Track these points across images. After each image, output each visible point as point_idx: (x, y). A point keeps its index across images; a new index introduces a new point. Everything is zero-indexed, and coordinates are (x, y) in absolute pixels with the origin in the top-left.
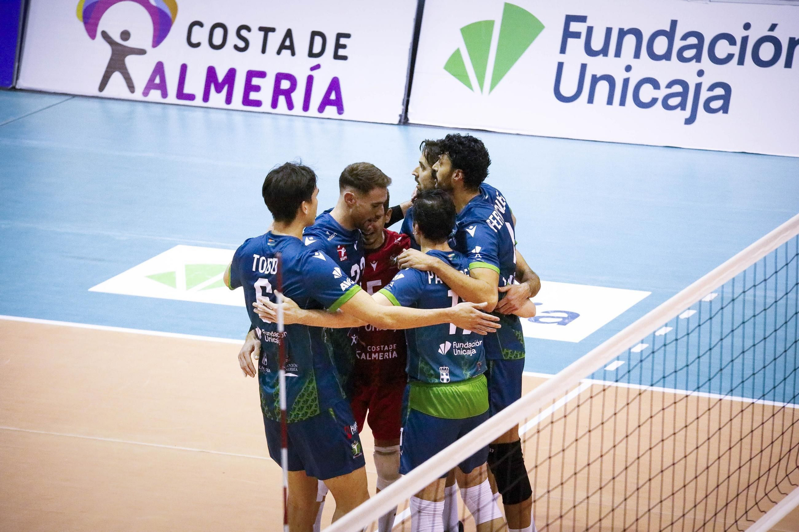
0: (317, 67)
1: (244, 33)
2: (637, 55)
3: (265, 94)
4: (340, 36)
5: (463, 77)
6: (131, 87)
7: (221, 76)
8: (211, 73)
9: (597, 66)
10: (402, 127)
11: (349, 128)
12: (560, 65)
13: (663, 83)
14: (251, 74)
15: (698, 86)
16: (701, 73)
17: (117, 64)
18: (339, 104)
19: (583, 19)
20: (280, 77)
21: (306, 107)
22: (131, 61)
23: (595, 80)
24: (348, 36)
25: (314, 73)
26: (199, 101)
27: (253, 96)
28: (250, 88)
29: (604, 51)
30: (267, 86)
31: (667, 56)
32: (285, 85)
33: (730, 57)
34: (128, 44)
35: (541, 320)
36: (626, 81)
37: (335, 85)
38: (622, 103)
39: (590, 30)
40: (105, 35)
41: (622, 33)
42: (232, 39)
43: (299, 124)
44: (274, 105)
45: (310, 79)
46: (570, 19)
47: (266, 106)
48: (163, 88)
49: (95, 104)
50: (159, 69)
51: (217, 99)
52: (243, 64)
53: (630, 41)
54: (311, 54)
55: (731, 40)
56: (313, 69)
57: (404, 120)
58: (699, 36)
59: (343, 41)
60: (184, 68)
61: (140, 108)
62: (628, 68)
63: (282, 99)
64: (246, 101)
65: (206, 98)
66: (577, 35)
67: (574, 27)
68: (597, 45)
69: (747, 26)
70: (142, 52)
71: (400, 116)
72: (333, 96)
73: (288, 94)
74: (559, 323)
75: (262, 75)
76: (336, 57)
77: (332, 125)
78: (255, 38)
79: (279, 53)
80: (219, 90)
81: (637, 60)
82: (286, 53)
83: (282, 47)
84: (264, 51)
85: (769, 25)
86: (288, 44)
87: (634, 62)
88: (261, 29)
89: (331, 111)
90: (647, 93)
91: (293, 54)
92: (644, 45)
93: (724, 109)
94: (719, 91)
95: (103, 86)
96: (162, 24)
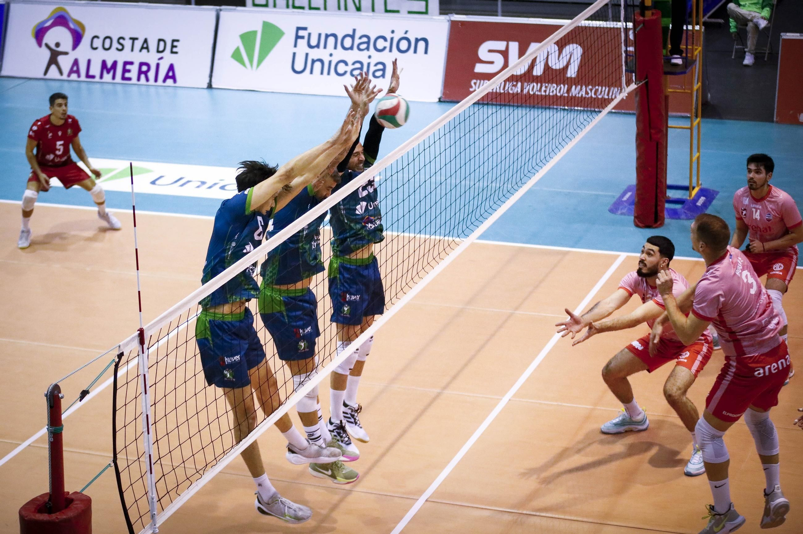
0: (161, 58)
1: (121, 41)
2: (335, 48)
3: (133, 74)
4: (174, 41)
5: (242, 62)
6: (61, 73)
7: (109, 65)
8: (104, 63)
9: (314, 54)
10: (209, 90)
11: (180, 91)
12: (294, 54)
13: (350, 63)
14: (126, 63)
15: (369, 64)
16: (370, 57)
17: (53, 60)
18: (174, 78)
19: (305, 29)
20: (141, 64)
21: (156, 80)
22: (61, 59)
23: (313, 61)
24: (178, 41)
25: (160, 62)
26: (97, 79)
27: (127, 75)
28: (125, 71)
29: (318, 46)
30: (134, 69)
31: (351, 48)
32: (144, 68)
33: (385, 48)
34: (60, 49)
36: (330, 62)
37: (171, 68)
38: (329, 73)
39: (309, 35)
40: (47, 46)
41: (327, 36)
42: (115, 45)
43: (152, 90)
44: (139, 79)
45: (158, 65)
46: (298, 29)
47: (134, 80)
48: (78, 72)
49: (41, 83)
50: (76, 62)
51: (108, 77)
52: (121, 58)
53: (331, 40)
54: (158, 51)
55: (385, 39)
56: (159, 59)
57: (210, 86)
58: (368, 37)
59: (175, 44)
60: (89, 62)
61: (66, 84)
62: (331, 55)
63: (143, 76)
64: (124, 78)
65: (101, 77)
66: (302, 37)
67: (301, 33)
68: (314, 42)
69: (393, 32)
70: (66, 53)
71: (208, 83)
72: (171, 74)
73: (146, 73)
75: (131, 63)
76: (172, 52)
77: (170, 90)
78: (127, 43)
79: (140, 51)
80: (108, 72)
81: (335, 50)
82: (144, 51)
83: (142, 48)
84: (132, 50)
85: (404, 32)
86: (145, 46)
87: (333, 52)
88: (131, 38)
89: (170, 82)
90: (341, 68)
91: (148, 51)
92: (339, 42)
93: (383, 76)
94: (380, 67)
95: (46, 73)
96: (77, 38)
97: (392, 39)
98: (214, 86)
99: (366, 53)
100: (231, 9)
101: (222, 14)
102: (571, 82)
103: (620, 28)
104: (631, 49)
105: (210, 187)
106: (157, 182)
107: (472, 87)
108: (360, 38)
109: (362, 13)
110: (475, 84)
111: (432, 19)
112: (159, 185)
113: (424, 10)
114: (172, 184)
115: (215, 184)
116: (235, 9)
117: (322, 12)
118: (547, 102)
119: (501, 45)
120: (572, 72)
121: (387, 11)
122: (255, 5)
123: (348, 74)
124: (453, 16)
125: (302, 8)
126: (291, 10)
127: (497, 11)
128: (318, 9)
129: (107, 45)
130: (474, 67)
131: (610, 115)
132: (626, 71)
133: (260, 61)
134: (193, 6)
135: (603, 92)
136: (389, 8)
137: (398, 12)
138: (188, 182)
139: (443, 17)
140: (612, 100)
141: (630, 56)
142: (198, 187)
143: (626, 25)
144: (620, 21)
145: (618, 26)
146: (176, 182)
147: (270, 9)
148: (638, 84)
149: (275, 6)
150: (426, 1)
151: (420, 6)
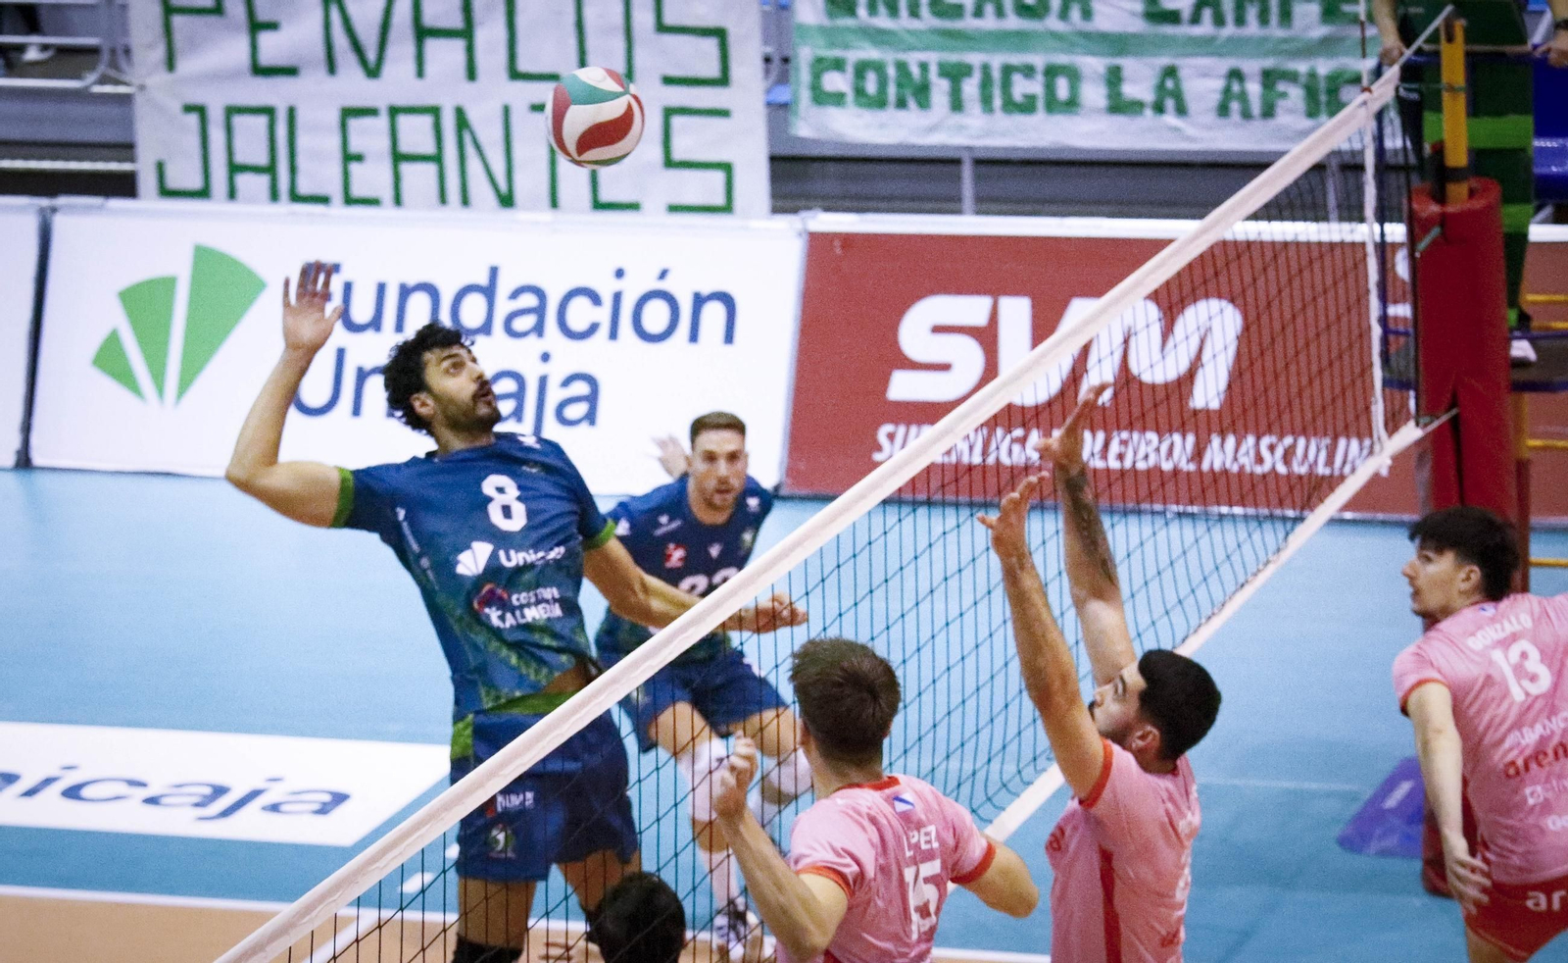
5: (126, 380)
10: (23, 473)
15: (543, 382)
16: (546, 357)
23: (362, 375)
29: (375, 324)
31: (488, 329)
35: (284, 808)
41: (406, 292)
57: (24, 462)
69: (620, 273)
71: (18, 453)
74: (316, 812)
85: (657, 272)
93: (591, 417)
94: (581, 388)
97: (617, 297)
98: (38, 459)
99: (533, 345)
100: (89, 208)
101: (61, 224)
102: (1204, 426)
103: (1363, 245)
104: (1402, 310)
105: (31, 792)
107: (879, 448)
108: (515, 295)
109: (519, 214)
110: (891, 437)
111: (745, 227)
113: (719, 200)
115: (49, 780)
116: (100, 209)
117: (388, 211)
118: (1131, 493)
119: (972, 309)
120: (1208, 393)
121: (599, 205)
122: (166, 192)
124: (815, 217)
125: (324, 200)
126: (285, 207)
127: (959, 199)
128: (373, 202)
130: (885, 381)
131: (1336, 529)
132: (1386, 383)
133: (187, 376)
135: (1310, 454)
136: (605, 196)
137: (633, 207)
139: (783, 222)
140: (1342, 478)
141: (1397, 333)
143: (1383, 234)
144: (1362, 220)
145: (1357, 238)
147: (217, 205)
148: (1426, 425)
149: (232, 194)
150: (727, 168)
151: (706, 187)
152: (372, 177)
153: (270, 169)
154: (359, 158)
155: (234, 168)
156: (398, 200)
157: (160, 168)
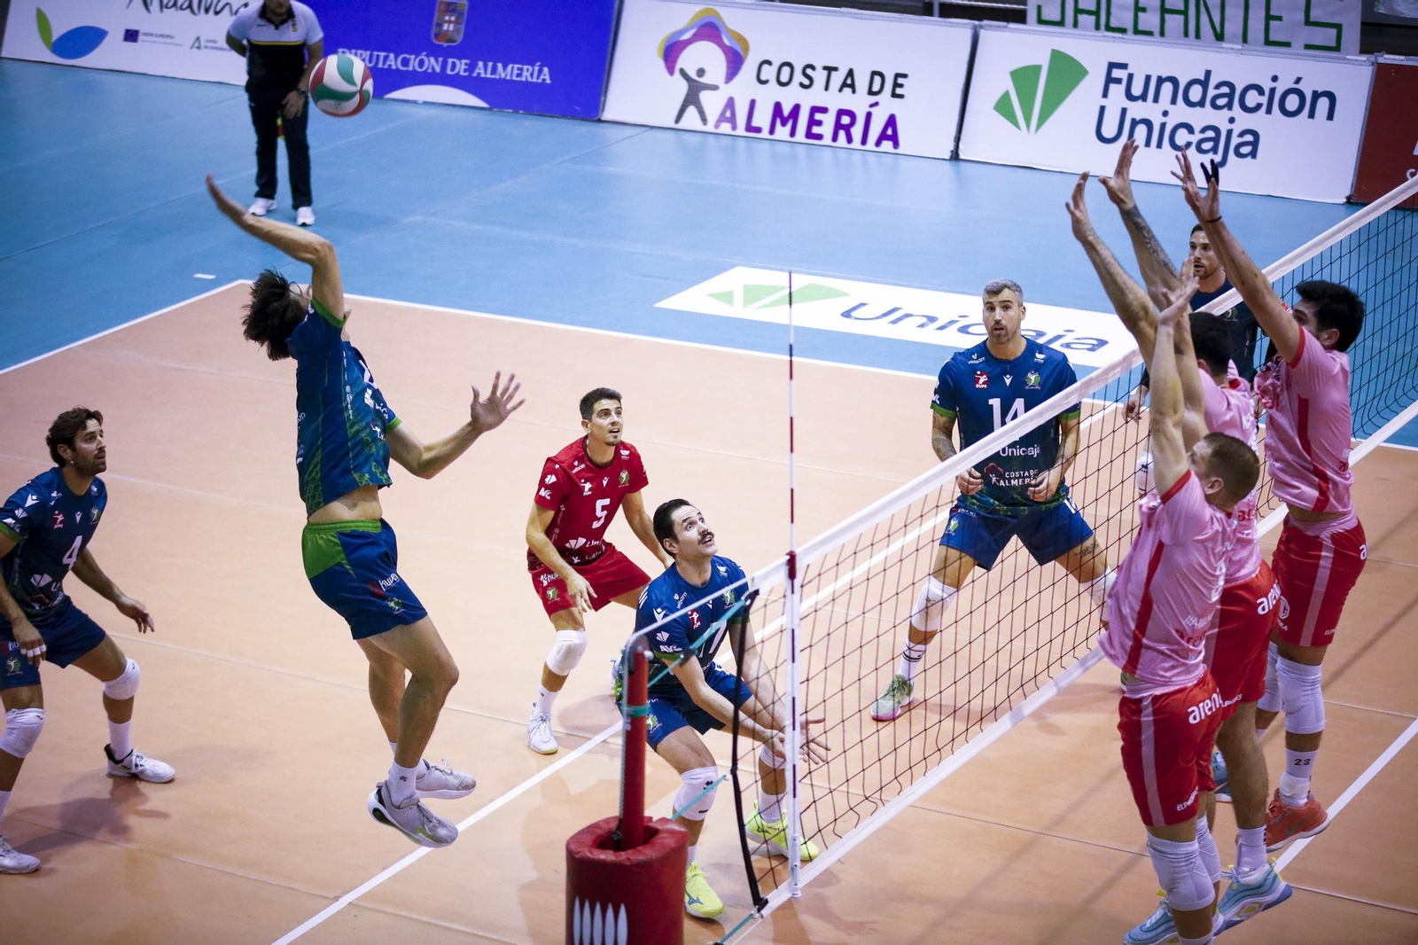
0: (876, 104)
1: (809, 71)
2: (1174, 101)
3: (826, 129)
4: (898, 76)
5: (1012, 118)
6: (704, 120)
7: (786, 111)
8: (778, 107)
9: (1137, 110)
10: (953, 162)
11: (903, 162)
12: (1102, 109)
13: (1197, 129)
14: (815, 110)
15: (1230, 132)
16: (1232, 120)
17: (692, 99)
18: (894, 139)
19: (1124, 66)
20: (841, 113)
21: (864, 142)
22: (705, 96)
23: (1134, 123)
24: (905, 76)
25: (873, 110)
26: (765, 134)
27: (816, 130)
28: (813, 122)
29: (1143, 97)
30: (828, 120)
31: (1201, 104)
32: (845, 120)
33: (1259, 106)
34: (703, 80)
35: (1072, 346)
36: (1163, 126)
37: (892, 121)
38: (1159, 145)
39: (1131, 77)
40: (683, 73)
41: (1161, 81)
42: (799, 77)
43: (857, 157)
44: (835, 138)
45: (869, 115)
46: (1112, 66)
47: (827, 140)
48: (732, 121)
49: (671, 135)
50: (730, 104)
51: (782, 132)
52: (807, 100)
53: (1167, 88)
54: (871, 93)
55: (1260, 91)
56: (871, 106)
57: (955, 156)
58: (1231, 86)
59: (900, 81)
60: (753, 103)
61: (711, 139)
62: (1165, 114)
63: (842, 134)
64: (809, 135)
65: (772, 131)
66: (1118, 81)
67: (1116, 73)
68: (1137, 90)
69: (1275, 79)
70: (715, 88)
71: (952, 152)
72: (889, 132)
73: (847, 129)
74: (1089, 349)
75: (824, 110)
76: (894, 95)
77: (888, 159)
78: (819, 76)
79: (840, 90)
80: (784, 124)
81: (1173, 106)
82: (847, 90)
83: (844, 85)
84: (827, 88)
85: (1294, 79)
86: (849, 83)
87: (1170, 108)
88: (825, 68)
89: (887, 145)
90: (1182, 137)
91: (854, 92)
92: (1181, 92)
93: (1253, 154)
94: (1249, 138)
95: (678, 120)
96: (735, 62)
97: (1273, 91)
98: (962, 156)
99: (1226, 114)
100: (999, 27)
101: (982, 33)
105: (942, 328)
106: (854, 314)
109: (1224, 45)
111: (1344, 59)
112: (856, 318)
113: (1333, 44)
114: (878, 318)
115: (952, 322)
116: (1006, 27)
117: (1157, 38)
121: (1268, 42)
122: (1041, 21)
123: (1193, 147)
124: (1382, 56)
125: (1123, 31)
126: (1103, 32)
128: (1150, 33)
129: (784, 77)
130: (1413, 146)
133: (1043, 119)
134: (936, 18)
136: (1272, 37)
137: (1287, 44)
138: (907, 316)
139: (1364, 58)
142: (922, 326)
146: (885, 315)
147: (1068, 29)
149: (1075, 25)
150: (1339, 27)
151: (1326, 36)
152: (1150, 20)
153: (1097, 13)
154: (1144, 10)
155: (1078, 11)
156: (1162, 34)
157: (1039, 8)
